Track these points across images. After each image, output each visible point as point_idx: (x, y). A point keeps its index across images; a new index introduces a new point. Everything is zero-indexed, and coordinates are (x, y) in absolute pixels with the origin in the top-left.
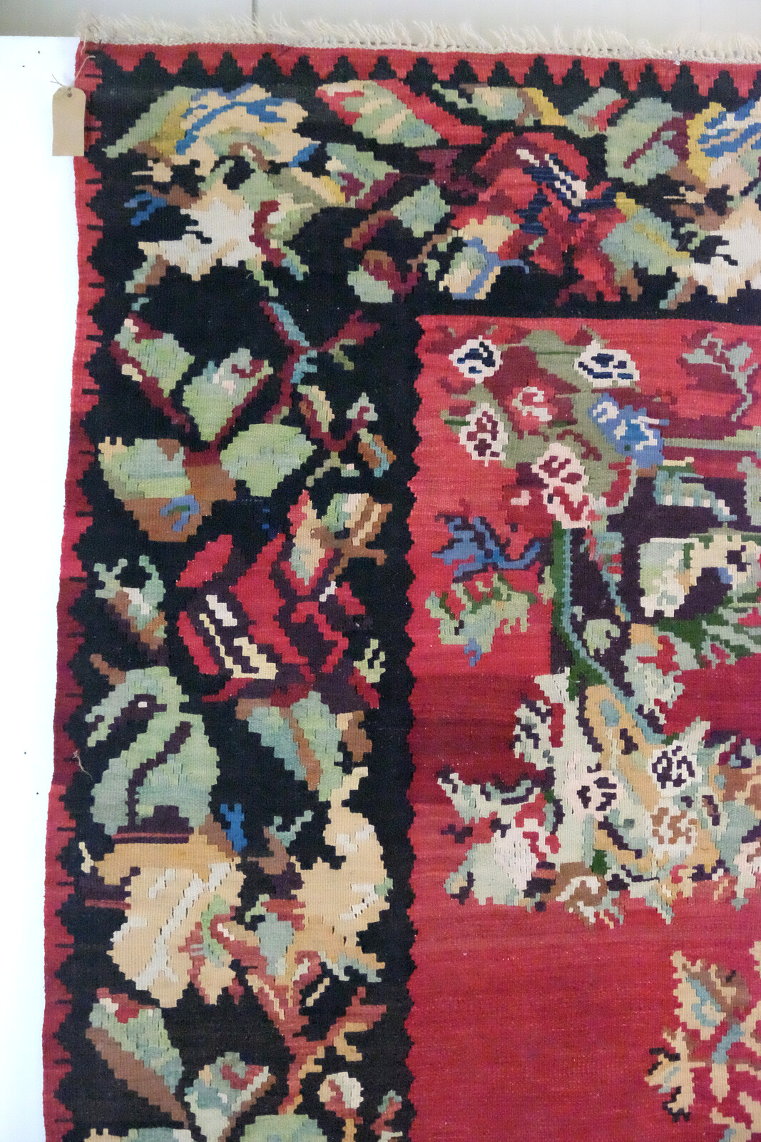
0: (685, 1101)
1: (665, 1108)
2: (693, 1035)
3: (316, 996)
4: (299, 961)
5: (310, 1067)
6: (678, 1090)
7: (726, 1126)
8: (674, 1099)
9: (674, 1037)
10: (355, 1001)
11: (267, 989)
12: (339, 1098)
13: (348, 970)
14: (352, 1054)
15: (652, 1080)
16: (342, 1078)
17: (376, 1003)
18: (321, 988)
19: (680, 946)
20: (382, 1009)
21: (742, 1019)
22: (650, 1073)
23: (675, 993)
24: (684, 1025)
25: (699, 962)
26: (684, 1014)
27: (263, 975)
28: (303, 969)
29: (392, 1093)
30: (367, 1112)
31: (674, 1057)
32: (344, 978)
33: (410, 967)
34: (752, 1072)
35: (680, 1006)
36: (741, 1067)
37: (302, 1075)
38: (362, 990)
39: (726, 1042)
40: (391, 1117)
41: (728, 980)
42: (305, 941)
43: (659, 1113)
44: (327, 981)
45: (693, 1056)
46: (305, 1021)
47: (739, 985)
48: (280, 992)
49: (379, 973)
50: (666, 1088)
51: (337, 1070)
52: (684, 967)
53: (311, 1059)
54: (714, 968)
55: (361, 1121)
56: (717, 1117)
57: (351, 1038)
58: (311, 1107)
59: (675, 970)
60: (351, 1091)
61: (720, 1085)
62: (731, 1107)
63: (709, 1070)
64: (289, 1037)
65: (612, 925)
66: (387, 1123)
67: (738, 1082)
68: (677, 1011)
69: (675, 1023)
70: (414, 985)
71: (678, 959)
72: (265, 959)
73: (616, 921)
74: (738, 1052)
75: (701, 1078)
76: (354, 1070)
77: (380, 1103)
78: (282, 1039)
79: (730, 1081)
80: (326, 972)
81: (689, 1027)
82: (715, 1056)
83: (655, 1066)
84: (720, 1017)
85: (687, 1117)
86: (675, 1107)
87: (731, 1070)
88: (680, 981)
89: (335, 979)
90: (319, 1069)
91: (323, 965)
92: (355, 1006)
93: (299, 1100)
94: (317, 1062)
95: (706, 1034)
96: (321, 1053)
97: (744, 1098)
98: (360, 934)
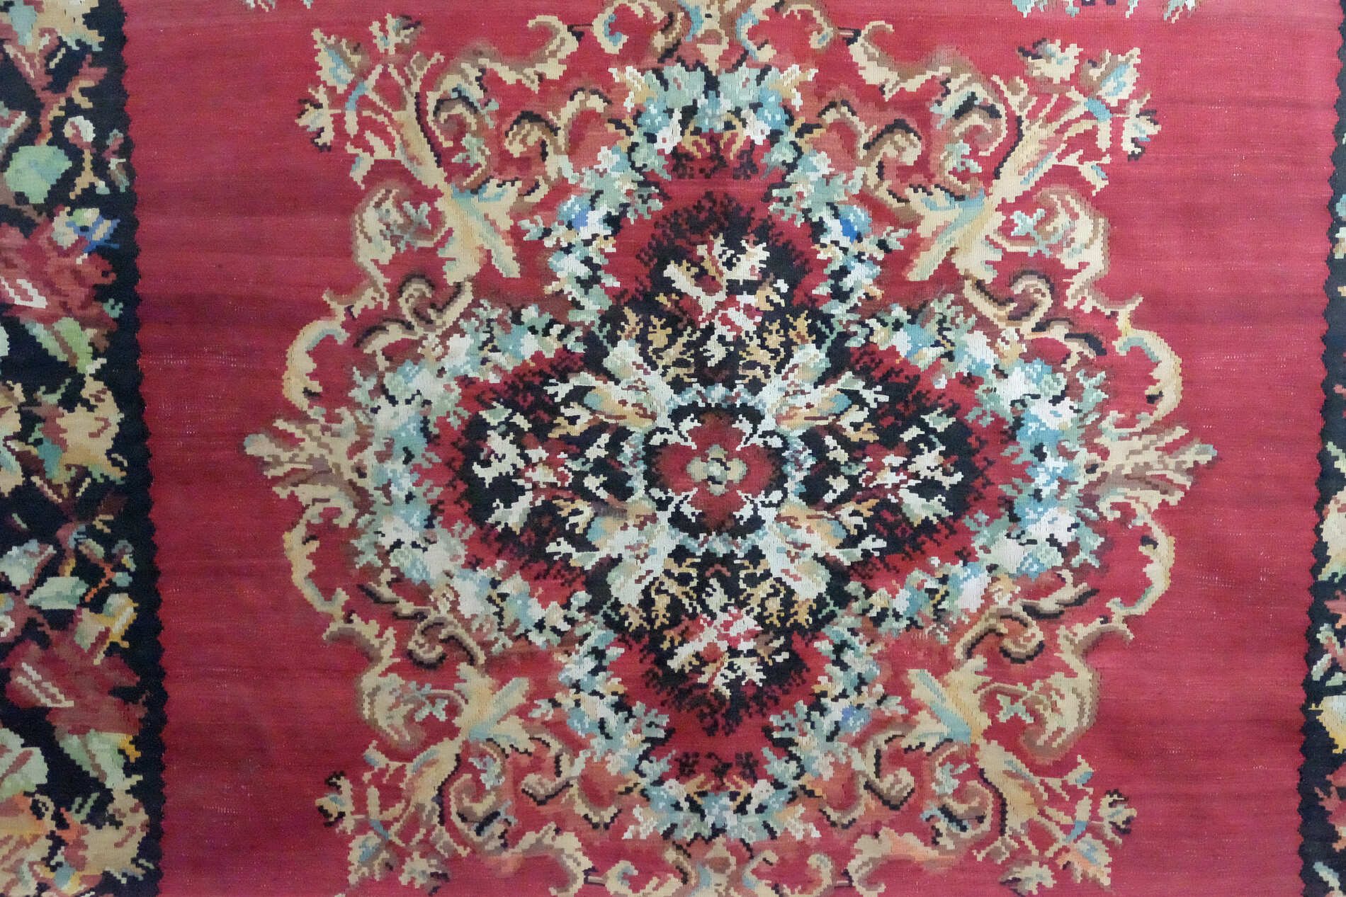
0: (328, 137)
1: (313, 142)
2: (332, 90)
3: (56, 60)
4: (42, 35)
5: (56, 112)
6: (322, 130)
7: (357, 155)
8: (319, 136)
9: (317, 92)
10: (85, 65)
11: (20, 55)
12: (78, 134)
13: (79, 42)
14: (86, 104)
15: (302, 122)
16: (79, 120)
17: (99, 66)
18: (60, 55)
19: (318, 25)
20: (104, 70)
21: (366, 78)
22: (299, 117)
23: (316, 59)
24: (325, 83)
25: (333, 37)
26: (323, 75)
27: (16, 46)
28: (46, 41)
29: (116, 131)
30: (99, 143)
31: (318, 106)
32: (75, 48)
33: (123, 40)
34: (374, 116)
35: (320, 68)
36: (366, 113)
37: (50, 117)
38: (89, 57)
39: (355, 95)
40: (117, 148)
41: (355, 50)
42: (45, 21)
43: (309, 146)
44: (63, 50)
45: (332, 106)
46: (50, 79)
47: (363, 54)
48: (30, 57)
49: (100, 44)
50: (313, 128)
51: (75, 114)
52: (322, 40)
53: (56, 107)
54: (344, 41)
55: (95, 151)
56: (350, 149)
57: (84, 92)
58: (58, 140)
59: (315, 42)
60: (85, 130)
61: (352, 127)
62: (359, 141)
63: (343, 115)
64: (38, 90)
65: (267, 9)
66: (114, 152)
67: (364, 123)
68: (318, 73)
69: (317, 82)
70: (128, 53)
71: (317, 34)
72: (16, 33)
73: (270, 6)
74: (364, 102)
75: (339, 121)
76: (87, 114)
77: (108, 137)
78: (34, 92)
79: (359, 123)
80: (62, 44)
81: (329, 84)
82: (347, 105)
83: (303, 112)
84: (350, 77)
85: (329, 149)
86: (320, 141)
87: (359, 115)
88: (319, 50)
89: (69, 49)
90: (62, 113)
91: (60, 38)
92: (85, 69)
93: (50, 135)
94: (61, 108)
95: (341, 89)
96: (63, 102)
97: (369, 135)
98: (85, 16)
